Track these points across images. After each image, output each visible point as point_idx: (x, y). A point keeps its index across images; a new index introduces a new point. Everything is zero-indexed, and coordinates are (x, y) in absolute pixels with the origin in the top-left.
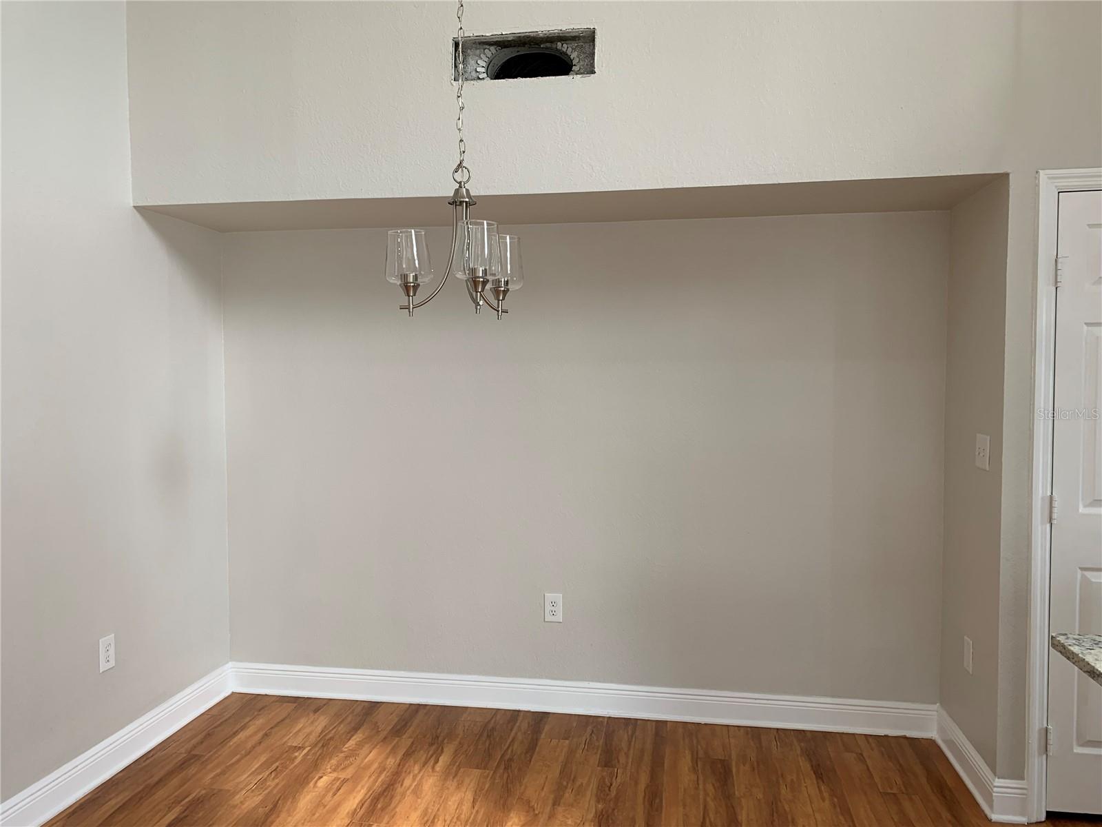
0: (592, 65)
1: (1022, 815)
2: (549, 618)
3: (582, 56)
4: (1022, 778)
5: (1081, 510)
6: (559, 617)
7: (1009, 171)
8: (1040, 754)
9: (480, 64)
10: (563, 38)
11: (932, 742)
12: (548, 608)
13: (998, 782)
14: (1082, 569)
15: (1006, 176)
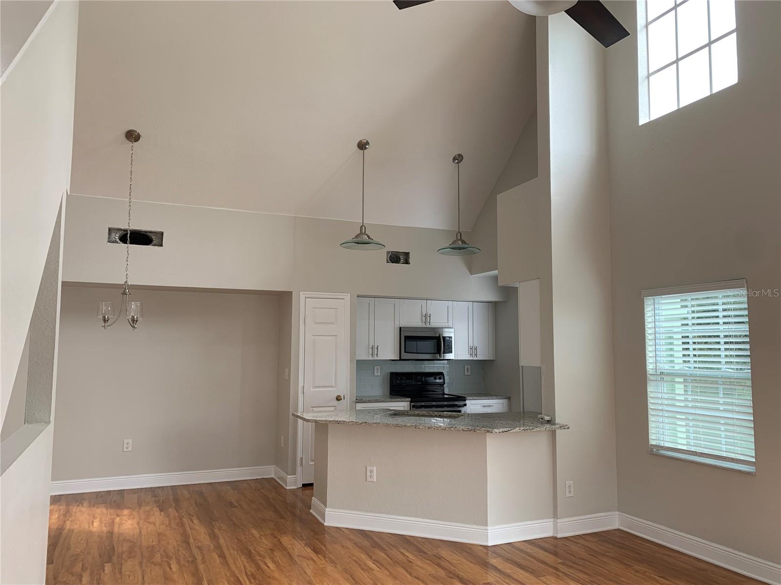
0: (162, 244)
1: (295, 486)
2: (125, 450)
3: (157, 238)
4: (295, 474)
5: (312, 389)
6: (130, 449)
7: (291, 290)
8: (300, 466)
9: (116, 237)
10: (151, 232)
11: (273, 478)
12: (125, 445)
13: (288, 477)
14: (312, 407)
15: (291, 292)
